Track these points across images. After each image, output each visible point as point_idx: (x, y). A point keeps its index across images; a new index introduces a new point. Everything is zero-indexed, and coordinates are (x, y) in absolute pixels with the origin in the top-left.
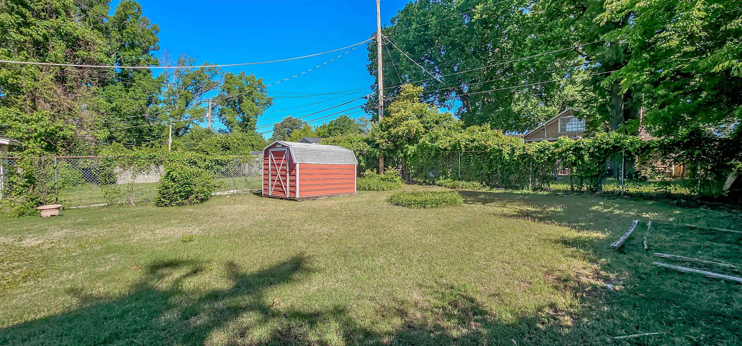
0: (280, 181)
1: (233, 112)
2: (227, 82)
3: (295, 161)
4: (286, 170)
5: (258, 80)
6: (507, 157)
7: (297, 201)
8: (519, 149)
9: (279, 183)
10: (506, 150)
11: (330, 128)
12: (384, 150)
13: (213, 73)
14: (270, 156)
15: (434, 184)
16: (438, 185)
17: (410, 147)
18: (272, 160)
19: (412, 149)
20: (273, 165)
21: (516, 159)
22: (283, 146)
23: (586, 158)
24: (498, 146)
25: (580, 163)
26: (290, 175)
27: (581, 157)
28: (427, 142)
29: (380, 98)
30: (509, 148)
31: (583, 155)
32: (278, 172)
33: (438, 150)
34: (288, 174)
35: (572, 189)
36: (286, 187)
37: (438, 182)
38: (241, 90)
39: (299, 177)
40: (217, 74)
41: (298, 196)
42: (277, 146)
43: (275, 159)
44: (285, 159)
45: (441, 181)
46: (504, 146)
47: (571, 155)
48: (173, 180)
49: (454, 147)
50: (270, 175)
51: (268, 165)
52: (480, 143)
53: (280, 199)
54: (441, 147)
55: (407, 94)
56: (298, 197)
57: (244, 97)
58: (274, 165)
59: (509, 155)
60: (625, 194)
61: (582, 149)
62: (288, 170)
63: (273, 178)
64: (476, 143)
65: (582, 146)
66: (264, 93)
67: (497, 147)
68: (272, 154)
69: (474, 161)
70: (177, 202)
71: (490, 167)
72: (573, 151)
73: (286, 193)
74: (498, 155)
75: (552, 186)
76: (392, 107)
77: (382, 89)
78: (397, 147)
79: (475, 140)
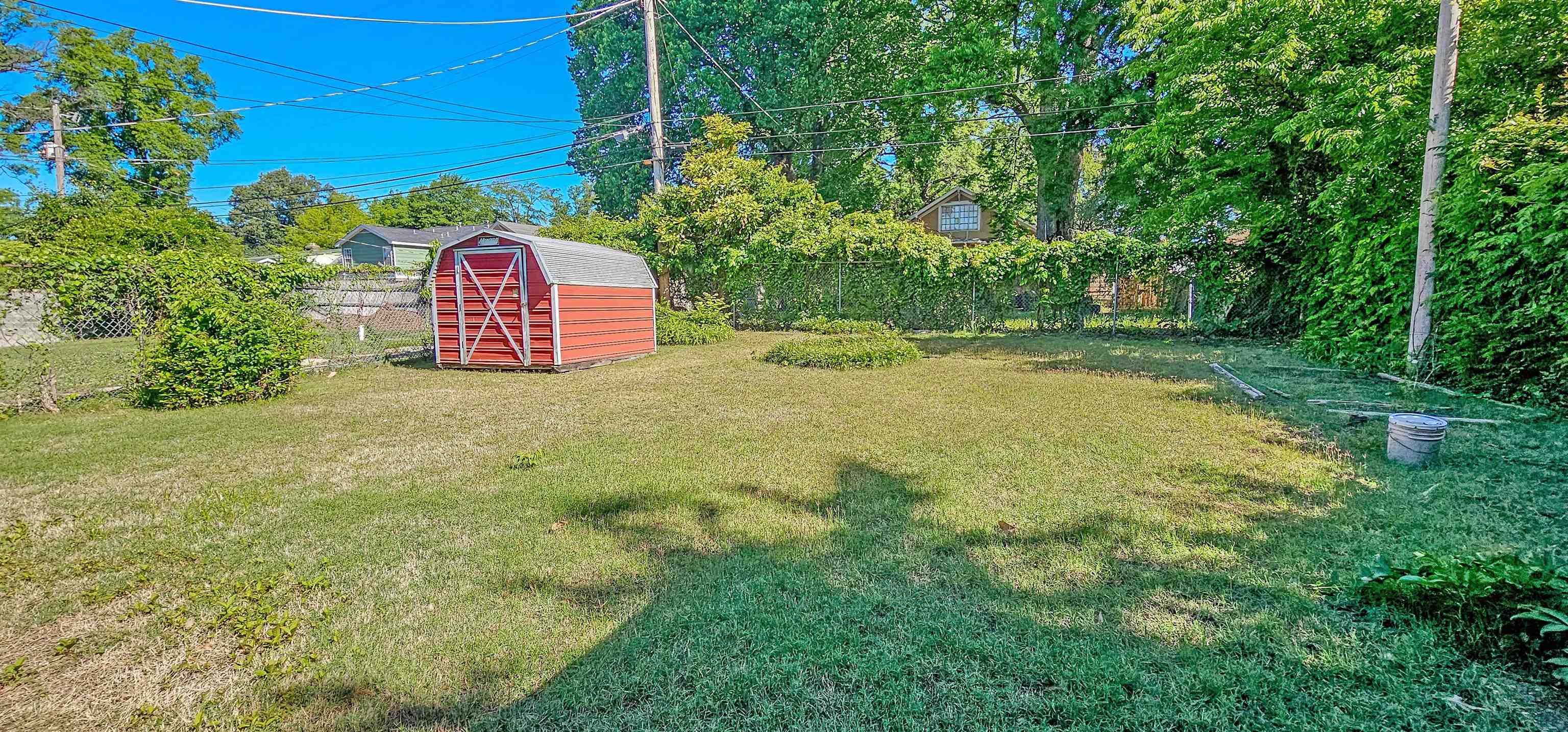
0: (498, 328)
1: (103, 146)
2: (71, 55)
3: (550, 278)
4: (518, 302)
5: (183, 59)
6: (934, 273)
7: (557, 372)
8: (956, 258)
9: (494, 334)
10: (934, 260)
11: (416, 205)
12: (675, 257)
13: (14, 21)
14: (458, 267)
15: (788, 328)
16: (797, 329)
17: (734, 252)
18: (467, 276)
19: (736, 256)
20: (470, 288)
21: (951, 275)
22: (503, 242)
23: (1065, 273)
24: (919, 251)
25: (1055, 282)
26: (531, 313)
27: (1055, 272)
28: (774, 242)
29: (656, 140)
30: (937, 256)
31: (1059, 269)
32: (492, 306)
33: (796, 257)
34: (525, 311)
35: (1041, 327)
36: (520, 341)
37: (796, 324)
38: (127, 84)
39: (560, 317)
40: (28, 25)
41: (558, 360)
42: (483, 242)
43: (477, 275)
44: (515, 275)
45: (806, 321)
46: (929, 252)
47: (1042, 269)
48: (213, 332)
49: (832, 251)
50: (462, 316)
51: (455, 289)
52: (884, 245)
53: (503, 370)
54: (806, 252)
55: (720, 137)
56: (560, 363)
57: (141, 104)
58: (477, 289)
59: (937, 268)
60: (1118, 331)
61: (1058, 258)
62: (524, 301)
63: (474, 321)
64: (875, 246)
65: (1059, 253)
66: (208, 99)
67: (917, 253)
68: (465, 263)
69: (869, 281)
70: (226, 393)
71: (902, 291)
72: (1046, 262)
73: (520, 355)
74: (917, 270)
75: (1008, 324)
76: (692, 163)
77: (660, 120)
78: (702, 252)
79: (872, 239)
